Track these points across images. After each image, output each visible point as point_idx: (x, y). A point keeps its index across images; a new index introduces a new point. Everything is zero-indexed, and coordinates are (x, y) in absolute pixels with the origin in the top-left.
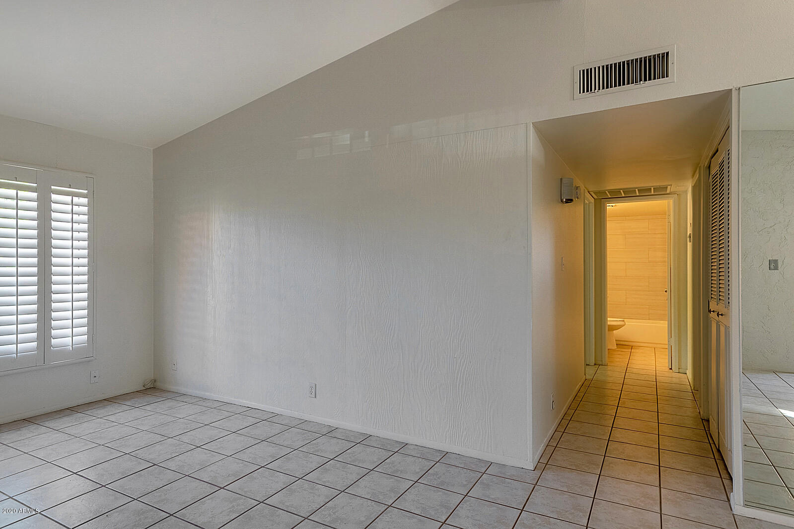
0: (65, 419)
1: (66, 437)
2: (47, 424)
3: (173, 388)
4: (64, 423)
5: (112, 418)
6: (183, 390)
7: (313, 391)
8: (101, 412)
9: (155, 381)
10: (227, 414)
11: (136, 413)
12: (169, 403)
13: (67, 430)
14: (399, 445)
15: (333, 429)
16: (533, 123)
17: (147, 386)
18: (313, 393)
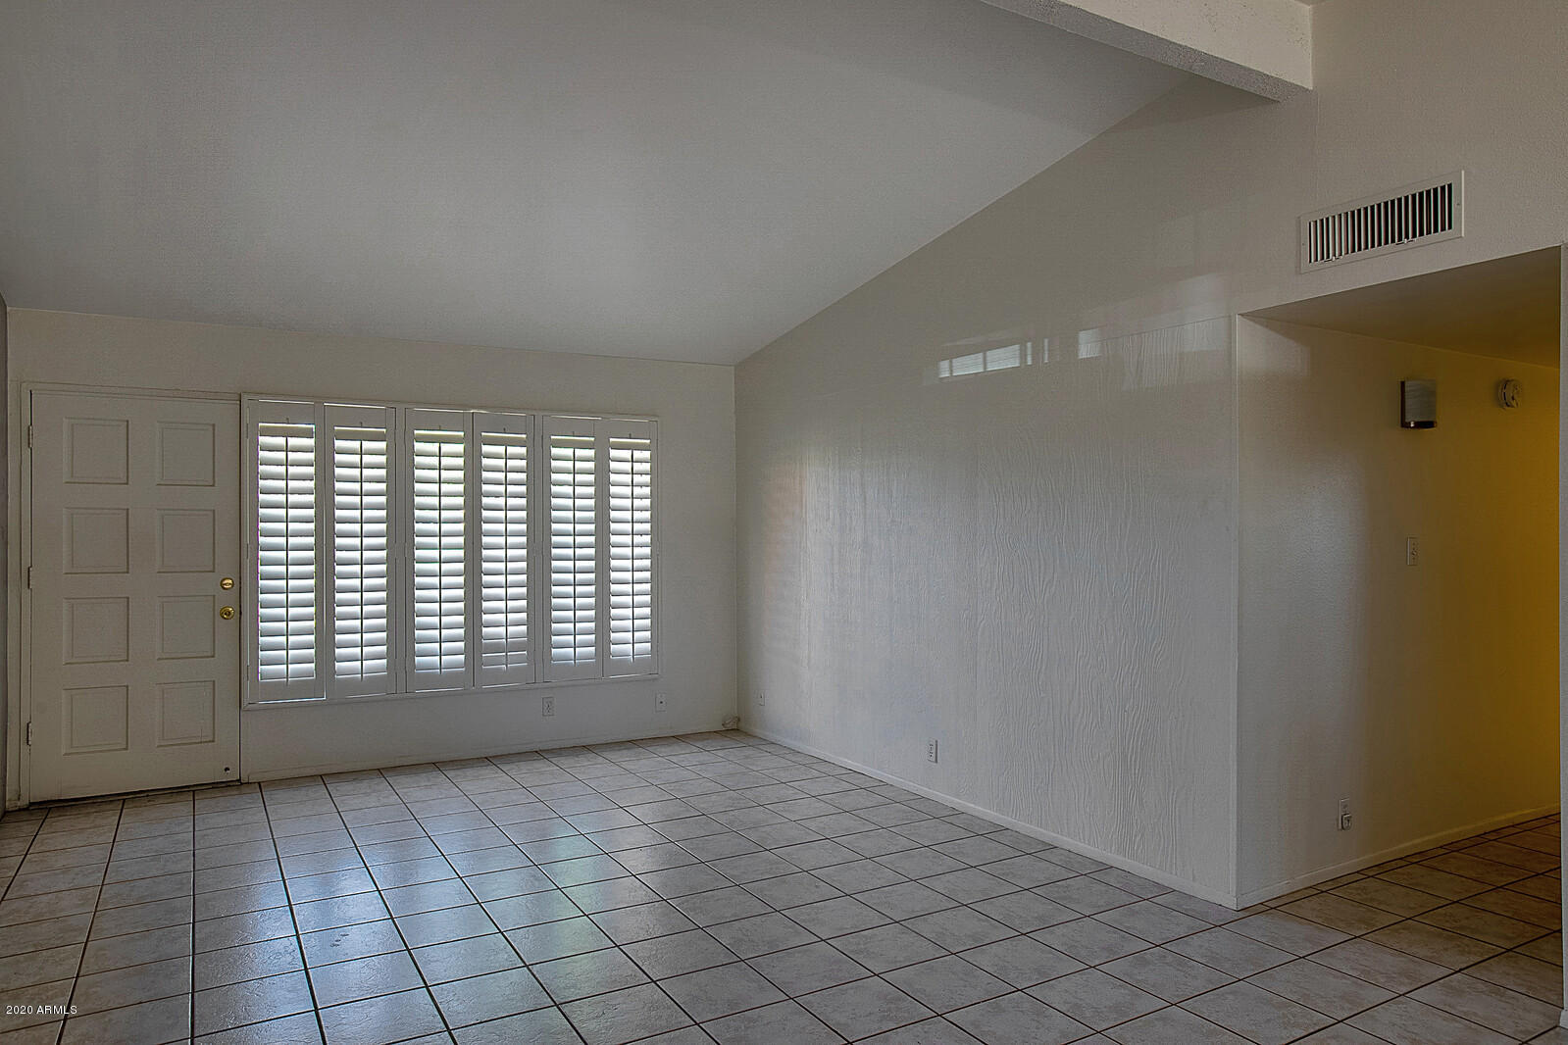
0: (625, 752)
1: (622, 771)
2: (605, 754)
3: (758, 732)
4: (622, 757)
5: (674, 759)
6: (772, 737)
7: (934, 751)
8: (664, 750)
9: (739, 720)
10: (847, 786)
11: (704, 757)
12: (749, 752)
13: (624, 765)
14: (1040, 847)
15: (956, 812)
16: (1242, 315)
17: (729, 726)
18: (933, 755)
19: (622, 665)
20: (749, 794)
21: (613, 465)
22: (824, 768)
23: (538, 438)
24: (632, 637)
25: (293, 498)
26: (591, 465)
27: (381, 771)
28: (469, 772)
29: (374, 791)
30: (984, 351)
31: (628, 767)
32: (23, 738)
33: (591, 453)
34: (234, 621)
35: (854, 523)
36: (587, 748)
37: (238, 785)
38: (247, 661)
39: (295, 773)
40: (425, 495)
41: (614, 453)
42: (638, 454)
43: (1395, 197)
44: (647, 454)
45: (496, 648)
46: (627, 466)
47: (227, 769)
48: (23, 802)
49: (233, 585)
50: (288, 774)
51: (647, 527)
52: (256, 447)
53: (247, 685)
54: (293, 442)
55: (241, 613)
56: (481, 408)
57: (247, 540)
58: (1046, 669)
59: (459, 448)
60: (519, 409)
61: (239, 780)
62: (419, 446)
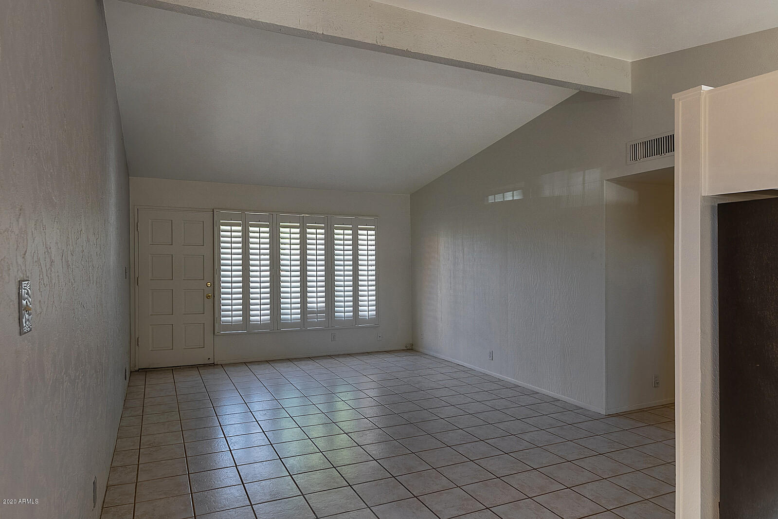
1: (364, 363)
3: (421, 350)
4: (365, 358)
5: (386, 359)
6: (426, 352)
7: (491, 355)
8: (381, 356)
9: (412, 345)
10: (456, 370)
11: (398, 359)
12: (416, 357)
13: (365, 361)
14: (532, 393)
15: (500, 380)
16: (607, 180)
17: (408, 348)
18: (491, 357)
19: (364, 321)
20: (416, 372)
21: (360, 237)
22: (446, 363)
23: (329, 226)
24: (368, 308)
25: (234, 251)
26: (351, 237)
27: (267, 362)
28: (303, 362)
29: (267, 368)
30: (513, 191)
31: (367, 362)
32: (136, 343)
33: (350, 232)
34: (211, 300)
35: (459, 261)
36: (349, 355)
37: (213, 365)
38: (216, 316)
39: (236, 361)
40: (285, 249)
41: (360, 232)
42: (370, 232)
43: (660, 137)
44: (373, 232)
45: (312, 312)
46: (365, 237)
47: (209, 359)
48: (137, 369)
49: (211, 285)
50: (232, 362)
51: (374, 262)
52: (219, 230)
53: (216, 325)
54: (234, 228)
55: (214, 296)
56: (307, 214)
57: (216, 267)
58: (534, 321)
59: (298, 230)
60: (321, 214)
61: (214, 363)
62: (282, 230)
